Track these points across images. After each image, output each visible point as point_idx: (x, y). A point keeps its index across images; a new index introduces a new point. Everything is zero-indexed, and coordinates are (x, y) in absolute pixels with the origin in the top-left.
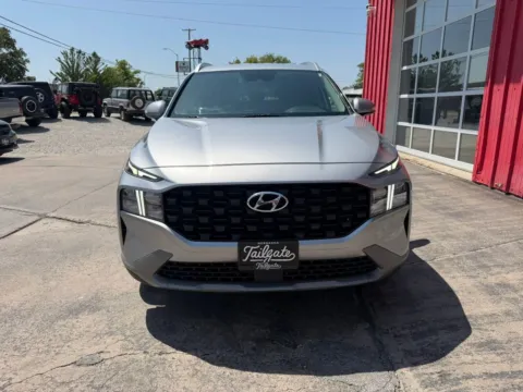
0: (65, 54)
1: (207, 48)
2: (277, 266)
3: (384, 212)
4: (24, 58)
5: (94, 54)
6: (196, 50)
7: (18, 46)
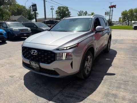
0: (79, 12)
1: (115, 7)
2: (36, 67)
3: (62, 60)
4: (70, 13)
5: (86, 12)
6: (112, 8)
7: (69, 11)
